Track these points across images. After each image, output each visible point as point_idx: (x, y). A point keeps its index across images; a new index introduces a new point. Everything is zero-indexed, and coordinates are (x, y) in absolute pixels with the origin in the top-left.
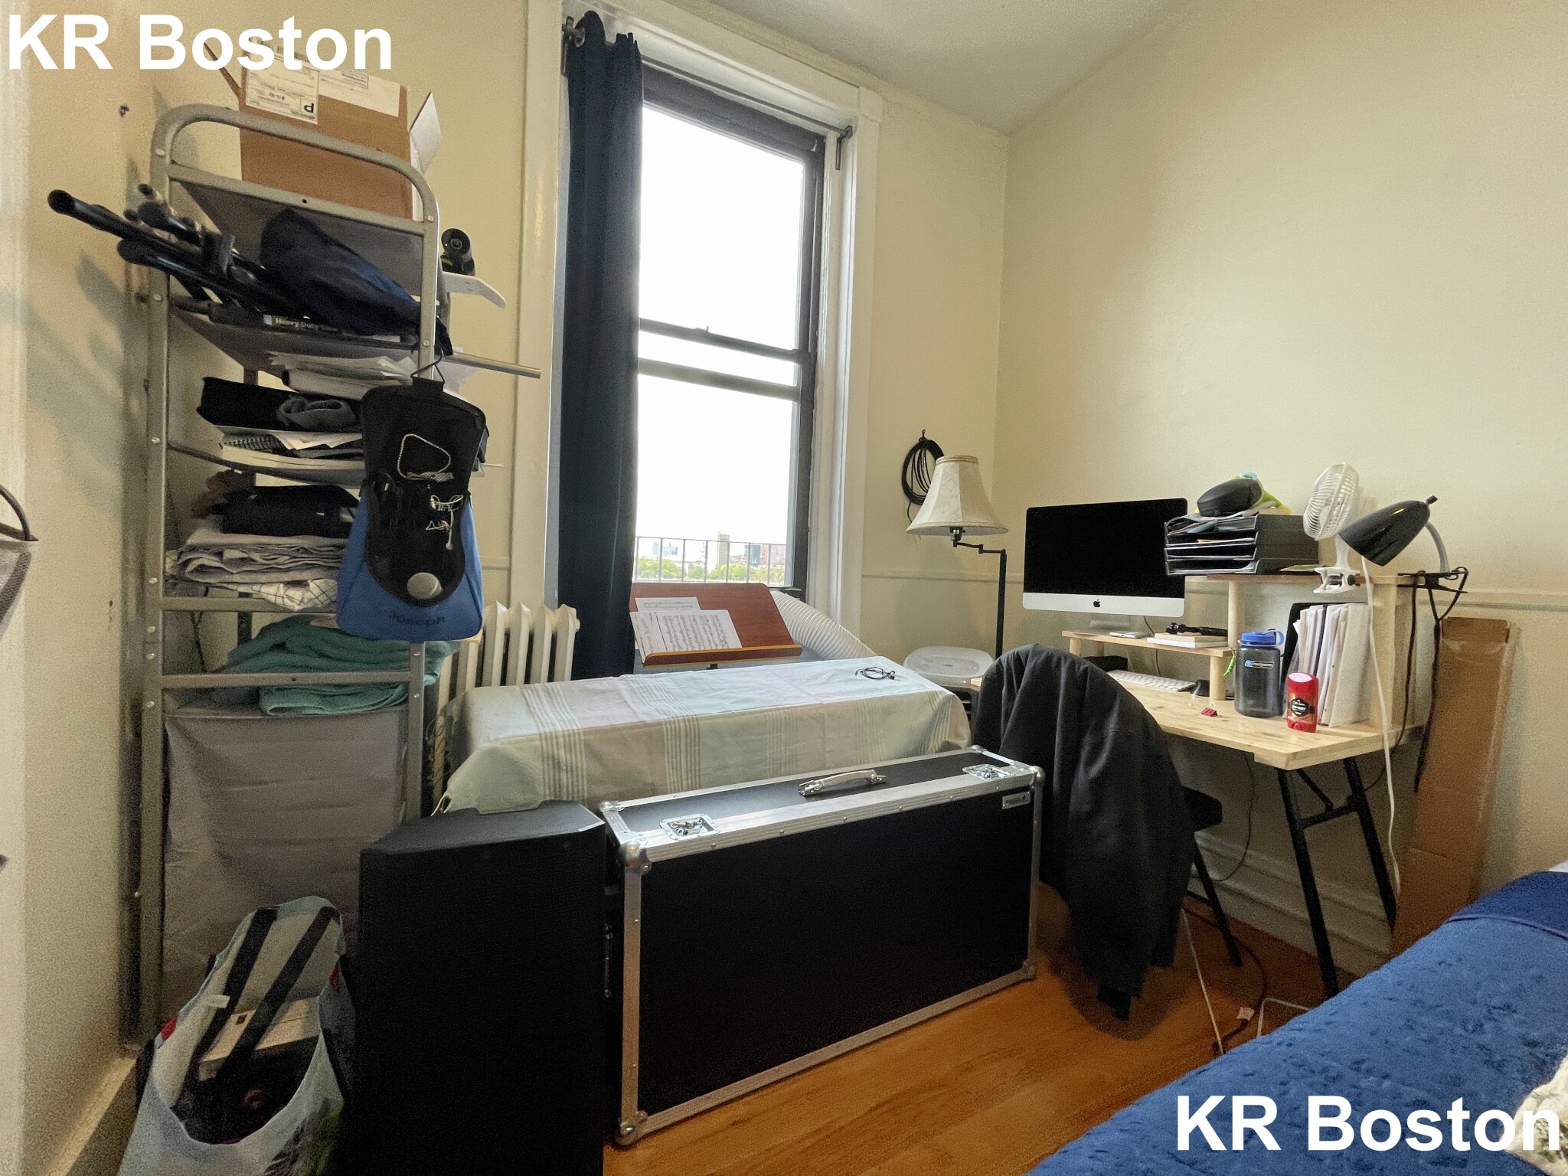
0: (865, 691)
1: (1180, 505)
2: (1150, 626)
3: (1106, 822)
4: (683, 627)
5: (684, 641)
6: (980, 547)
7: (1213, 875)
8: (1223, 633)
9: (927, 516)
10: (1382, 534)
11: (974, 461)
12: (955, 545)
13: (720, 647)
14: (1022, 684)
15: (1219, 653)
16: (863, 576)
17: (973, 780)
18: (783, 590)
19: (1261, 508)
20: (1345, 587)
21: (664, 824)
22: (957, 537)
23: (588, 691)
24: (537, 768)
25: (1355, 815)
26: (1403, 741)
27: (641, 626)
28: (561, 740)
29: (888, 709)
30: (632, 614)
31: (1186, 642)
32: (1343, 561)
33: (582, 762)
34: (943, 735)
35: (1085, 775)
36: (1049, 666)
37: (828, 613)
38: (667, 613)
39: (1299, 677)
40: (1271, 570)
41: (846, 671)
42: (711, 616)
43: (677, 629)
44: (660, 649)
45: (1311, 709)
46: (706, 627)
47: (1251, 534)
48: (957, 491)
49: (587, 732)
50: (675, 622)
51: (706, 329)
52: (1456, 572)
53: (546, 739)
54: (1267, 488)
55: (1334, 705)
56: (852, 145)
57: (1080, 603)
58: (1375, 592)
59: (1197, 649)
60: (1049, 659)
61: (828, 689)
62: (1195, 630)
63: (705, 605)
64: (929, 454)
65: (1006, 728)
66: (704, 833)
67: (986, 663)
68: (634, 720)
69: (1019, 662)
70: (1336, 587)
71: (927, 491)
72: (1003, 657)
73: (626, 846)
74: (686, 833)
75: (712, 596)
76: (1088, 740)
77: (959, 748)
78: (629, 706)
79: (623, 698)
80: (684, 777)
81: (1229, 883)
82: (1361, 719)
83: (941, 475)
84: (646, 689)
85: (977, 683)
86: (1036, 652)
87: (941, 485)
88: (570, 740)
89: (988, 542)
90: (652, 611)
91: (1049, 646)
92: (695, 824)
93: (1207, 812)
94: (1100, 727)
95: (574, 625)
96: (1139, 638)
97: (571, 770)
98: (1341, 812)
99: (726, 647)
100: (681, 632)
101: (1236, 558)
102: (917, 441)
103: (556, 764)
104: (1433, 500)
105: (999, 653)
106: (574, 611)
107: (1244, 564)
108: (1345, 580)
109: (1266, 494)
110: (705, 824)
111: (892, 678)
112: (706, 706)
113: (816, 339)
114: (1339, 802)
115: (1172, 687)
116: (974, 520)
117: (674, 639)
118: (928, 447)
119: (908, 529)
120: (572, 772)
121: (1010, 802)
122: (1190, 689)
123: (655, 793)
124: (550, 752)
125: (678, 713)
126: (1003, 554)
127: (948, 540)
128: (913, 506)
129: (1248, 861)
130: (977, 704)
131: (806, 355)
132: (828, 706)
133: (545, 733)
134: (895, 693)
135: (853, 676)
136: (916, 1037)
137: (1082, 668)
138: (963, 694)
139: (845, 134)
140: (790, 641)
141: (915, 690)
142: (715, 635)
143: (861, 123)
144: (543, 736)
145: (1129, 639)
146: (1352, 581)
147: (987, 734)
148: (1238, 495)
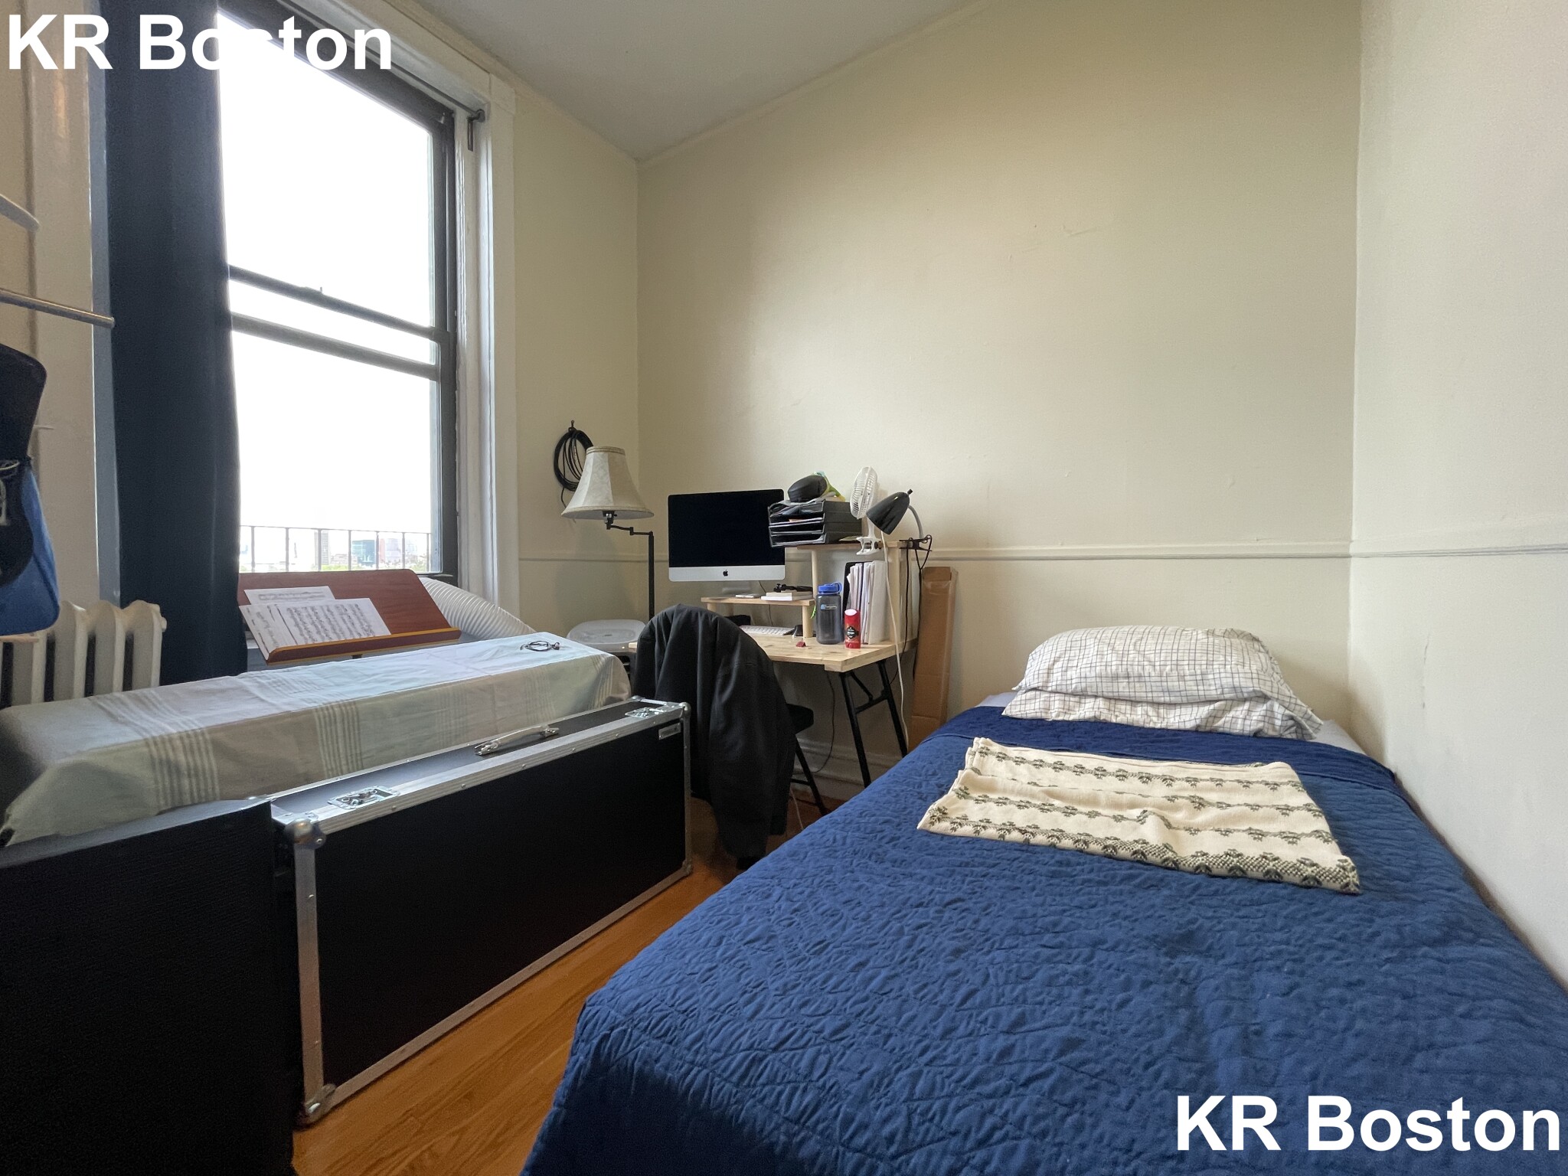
0: (529, 661)
1: (779, 494)
2: (764, 587)
3: (737, 730)
4: (314, 618)
5: (318, 632)
6: (631, 529)
7: (813, 769)
8: (810, 589)
9: (581, 500)
10: (888, 513)
11: (621, 452)
12: (608, 528)
13: (364, 636)
14: (670, 637)
15: (807, 603)
16: (520, 559)
17: (636, 719)
18: (431, 576)
19: (827, 497)
20: (873, 550)
21: (334, 800)
22: (610, 521)
23: (197, 692)
24: (144, 775)
25: (885, 702)
26: (906, 650)
27: (258, 621)
28: (178, 743)
29: (555, 674)
30: (243, 608)
31: (786, 597)
32: (872, 534)
33: (210, 763)
34: (607, 691)
35: (719, 702)
36: (689, 622)
37: (484, 594)
38: (292, 604)
39: (850, 612)
40: (834, 541)
41: (510, 647)
42: (350, 606)
43: (307, 620)
44: (287, 643)
45: (857, 634)
46: (345, 617)
47: (820, 515)
48: (607, 479)
49: (212, 730)
50: (304, 614)
51: (318, 289)
52: (926, 539)
53: (156, 744)
54: (832, 482)
55: (870, 631)
56: (482, 128)
57: (713, 573)
58: (888, 553)
59: (793, 601)
60: (689, 615)
61: (489, 664)
62: (793, 588)
63: (339, 594)
64: (579, 445)
65: (659, 677)
66: (382, 798)
67: (639, 628)
68: (275, 711)
69: (667, 621)
70: (868, 550)
71: (579, 479)
72: (654, 619)
73: (293, 825)
74: (360, 803)
75: (346, 585)
76: (720, 674)
77: (621, 700)
78: (262, 701)
79: (251, 694)
80: (344, 762)
81: (824, 772)
82: (886, 637)
83: (592, 464)
84: (279, 683)
85: (634, 645)
86: (679, 611)
87: (593, 473)
88: (190, 741)
89: (637, 525)
90: (271, 603)
91: (689, 605)
92: (370, 794)
93: (803, 718)
94: (729, 662)
95: (160, 624)
96: (755, 597)
97: (194, 773)
98: (879, 700)
99: (372, 636)
100: (313, 623)
101: (813, 532)
102: (565, 430)
103: (172, 768)
104: (910, 492)
105: (652, 615)
106: (156, 608)
107: (817, 537)
108: (873, 546)
109: (831, 487)
110: (381, 793)
111: (557, 648)
112: (362, 691)
113: (455, 319)
114: (877, 695)
115: (780, 632)
116: (625, 505)
117: (305, 632)
118: (576, 438)
119: (565, 512)
120: (197, 775)
121: (664, 733)
122: (791, 633)
123: (308, 781)
124: (164, 757)
125: (332, 699)
126: (651, 534)
127: (602, 523)
128: (566, 491)
129: (832, 754)
130: (635, 664)
131: (445, 333)
132: (497, 677)
133: (154, 738)
134: (562, 660)
135: (519, 650)
137: (713, 619)
138: (624, 658)
139: (476, 117)
140: (444, 623)
141: (579, 656)
142: (356, 622)
143: (493, 108)
144: (151, 742)
145: (749, 599)
146: (877, 545)
147: (644, 686)
148: (813, 487)
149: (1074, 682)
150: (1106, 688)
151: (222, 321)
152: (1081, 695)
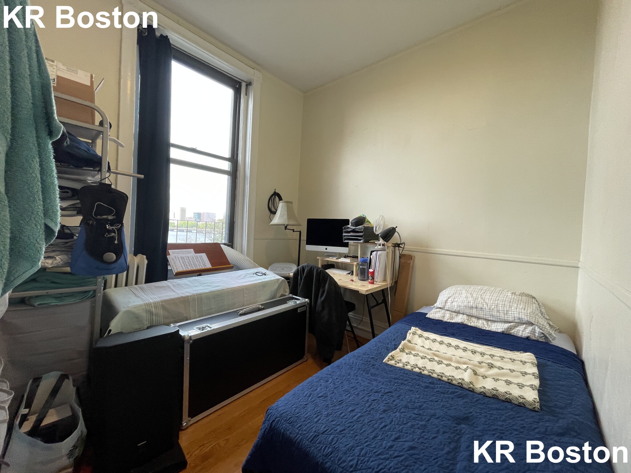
0: (256, 280)
1: (346, 222)
2: (340, 255)
3: (326, 312)
4: (188, 260)
5: (189, 265)
6: (293, 230)
7: (354, 325)
8: (357, 257)
9: (277, 219)
10: (388, 234)
11: (291, 203)
12: (285, 230)
13: (203, 268)
14: (304, 275)
15: (355, 263)
16: (254, 239)
17: (290, 304)
18: (225, 244)
19: (366, 225)
20: (381, 247)
21: (195, 328)
22: (286, 227)
23: (156, 287)
24: (144, 315)
25: (383, 304)
26: (393, 285)
27: (172, 261)
28: (153, 305)
29: (264, 285)
30: (168, 256)
31: (348, 260)
32: (381, 241)
33: (161, 312)
34: (281, 292)
35: (320, 301)
36: (311, 270)
37: (242, 252)
38: (182, 255)
39: (371, 270)
40: (367, 241)
41: (250, 274)
42: (199, 256)
43: (186, 261)
44: (181, 269)
45: (373, 278)
46: (197, 260)
47: (362, 232)
48: (286, 213)
49: (162, 301)
50: (185, 259)
51: (195, 148)
52: (403, 243)
53: (147, 305)
54: (369, 218)
55: (378, 277)
56: (250, 88)
57: (322, 248)
58: (387, 248)
59: (350, 262)
60: (311, 267)
61: (244, 280)
62: (350, 257)
63: (196, 252)
64: (277, 198)
65: (300, 288)
66: (209, 329)
67: (294, 268)
68: (179, 296)
69: (303, 269)
70: (380, 247)
71: (277, 210)
72: (299, 267)
73: (184, 336)
74: (203, 330)
75: (199, 248)
76: (321, 290)
77: (286, 295)
78: (175, 291)
79: (171, 288)
80: (197, 313)
81: (359, 327)
82: (385, 280)
83: (281, 207)
84: (179, 285)
85: (292, 274)
86: (308, 266)
87: (281, 210)
88: (156, 305)
89: (295, 228)
90: (176, 255)
91: (312, 264)
92: (205, 327)
93: (351, 307)
94: (324, 286)
95: (146, 262)
96: (337, 259)
97: (157, 315)
98: (381, 303)
99: (205, 267)
100: (188, 262)
101: (359, 238)
102: (273, 193)
103: (151, 313)
104: (396, 227)
105: (298, 265)
106: (145, 257)
107: (360, 240)
108: (381, 245)
109: (367, 220)
110: (208, 327)
111: (265, 275)
112: (203, 289)
113: (237, 154)
114: (380, 301)
115: (345, 273)
116: (292, 222)
117: (185, 265)
118: (276, 195)
119: (270, 224)
121: (300, 310)
122: (349, 274)
123: (187, 320)
124: (149, 309)
125: (194, 292)
126: (300, 232)
127: (283, 227)
128: (272, 215)
129: (363, 320)
130: (292, 281)
131: (234, 159)
132: (245, 286)
133: (147, 303)
134: (266, 280)
135: (252, 275)
136: (274, 382)
137: (320, 270)
138: (287, 278)
139: (249, 84)
140: (229, 264)
141: (273, 279)
142: (201, 263)
143: (254, 81)
144: (146, 304)
145: (334, 259)
146: (383, 245)
147: (294, 291)
148: (360, 221)
149: (455, 307)
150: (468, 311)
151: (168, 161)
152: (458, 313)
